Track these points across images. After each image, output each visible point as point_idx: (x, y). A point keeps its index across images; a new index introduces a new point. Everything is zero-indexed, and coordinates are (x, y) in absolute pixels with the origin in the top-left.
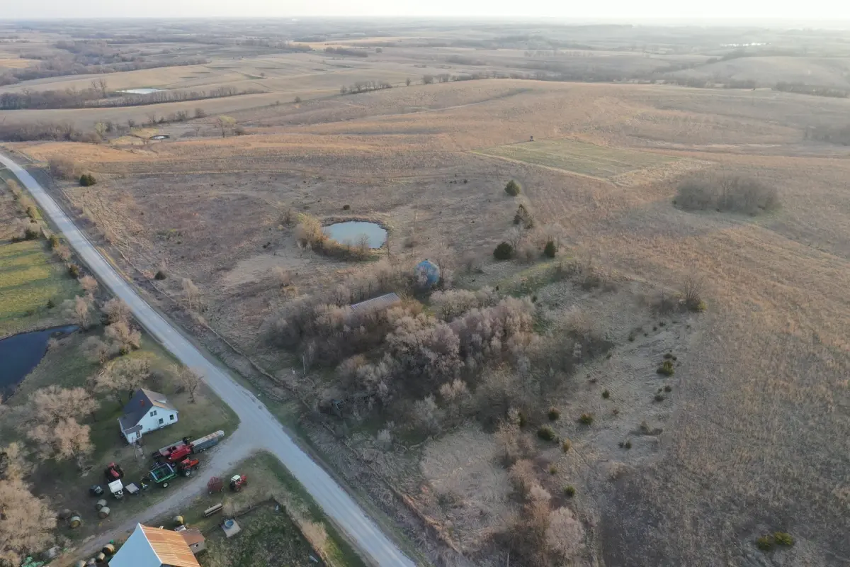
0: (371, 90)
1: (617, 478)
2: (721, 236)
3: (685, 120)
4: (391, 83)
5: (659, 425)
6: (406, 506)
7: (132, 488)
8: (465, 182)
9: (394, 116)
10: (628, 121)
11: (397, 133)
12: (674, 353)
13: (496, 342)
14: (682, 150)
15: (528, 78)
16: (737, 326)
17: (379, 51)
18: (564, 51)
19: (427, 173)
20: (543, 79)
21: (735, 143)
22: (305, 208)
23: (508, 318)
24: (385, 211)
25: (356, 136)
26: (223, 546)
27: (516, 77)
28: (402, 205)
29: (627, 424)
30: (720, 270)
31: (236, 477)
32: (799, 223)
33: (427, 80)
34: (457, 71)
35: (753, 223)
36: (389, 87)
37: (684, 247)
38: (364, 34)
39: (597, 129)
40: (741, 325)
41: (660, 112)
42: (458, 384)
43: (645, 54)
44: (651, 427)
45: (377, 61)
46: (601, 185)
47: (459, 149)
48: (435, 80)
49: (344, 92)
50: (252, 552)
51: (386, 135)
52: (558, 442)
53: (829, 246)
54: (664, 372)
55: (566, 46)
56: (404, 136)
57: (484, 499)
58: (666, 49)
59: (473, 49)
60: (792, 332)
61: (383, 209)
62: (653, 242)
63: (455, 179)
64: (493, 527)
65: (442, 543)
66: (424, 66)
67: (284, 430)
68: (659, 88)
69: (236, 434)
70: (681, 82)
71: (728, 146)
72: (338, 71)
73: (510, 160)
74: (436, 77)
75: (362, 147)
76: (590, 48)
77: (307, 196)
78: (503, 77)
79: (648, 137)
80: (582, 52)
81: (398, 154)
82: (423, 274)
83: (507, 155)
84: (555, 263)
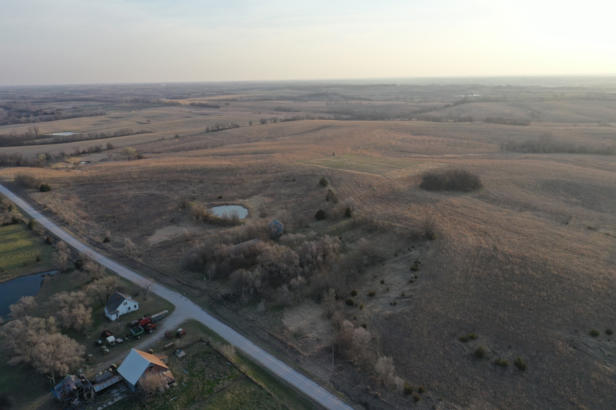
0: (226, 129)
1: (389, 318)
2: (448, 203)
3: (430, 141)
4: (239, 124)
5: (411, 293)
6: (276, 338)
7: (119, 340)
8: (294, 180)
9: (243, 144)
10: (394, 143)
11: (247, 154)
12: (419, 260)
13: (319, 258)
14: (427, 158)
15: (329, 119)
16: (454, 245)
17: (227, 104)
18: (353, 102)
19: (270, 176)
20: (340, 119)
21: (460, 154)
22: (194, 199)
23: (326, 246)
24: (246, 199)
25: (220, 157)
26: (178, 362)
27: (322, 119)
28: (255, 195)
29: (394, 294)
30: (445, 219)
31: (180, 330)
32: (493, 195)
33: (263, 122)
34: (283, 115)
35: (467, 195)
36: (238, 126)
37: (426, 208)
38: (215, 93)
39: (374, 148)
40: (456, 244)
41: (414, 137)
42: (300, 278)
43: (405, 103)
44: (407, 295)
45: (227, 111)
46: (377, 178)
47: (289, 162)
48: (268, 122)
49: (208, 131)
50: (194, 363)
51: (239, 156)
52: (357, 305)
53: (509, 206)
54: (414, 270)
55: (353, 99)
56: (251, 156)
57: (318, 333)
58: (419, 100)
59: (291, 102)
60: (483, 246)
61: (244, 197)
62: (408, 207)
63: (287, 179)
64: (324, 344)
65: (298, 353)
66: (260, 113)
67: (202, 309)
68: (414, 123)
69: (174, 313)
70: (427, 119)
71: (454, 155)
72: (202, 118)
73: (321, 167)
74: (269, 120)
75: (225, 163)
76: (369, 100)
77: (193, 192)
78: (313, 119)
80: (364, 102)
81: (250, 166)
82: (274, 227)
83: (319, 164)
84: (352, 220)
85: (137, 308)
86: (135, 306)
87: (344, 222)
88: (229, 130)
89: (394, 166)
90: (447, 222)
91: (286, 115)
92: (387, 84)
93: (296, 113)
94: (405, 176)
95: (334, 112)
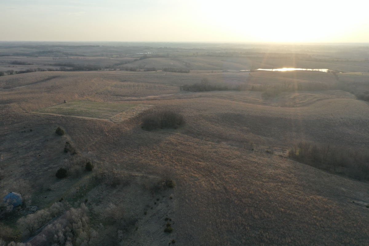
3: (134, 86)
10: (109, 88)
14: (137, 100)
15: (57, 70)
20: (65, 70)
27: (50, 70)
39: (96, 93)
41: (122, 83)
48: (5, 74)
59: (25, 57)
71: (155, 96)
74: (6, 72)
78: (44, 71)
79: (120, 96)
89: (116, 110)
91: (21, 68)
93: (29, 66)
94: (127, 119)
95: (59, 65)
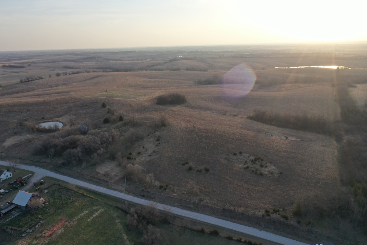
0: (34, 80)
3: (158, 81)
4: (43, 77)
7: (7, 191)
8: (87, 105)
9: (48, 89)
10: (139, 83)
11: (52, 94)
12: (160, 136)
15: (99, 72)
17: (30, 65)
18: (111, 62)
20: (105, 72)
24: (59, 118)
25: (35, 97)
26: (45, 195)
27: (95, 72)
28: (65, 115)
29: (150, 152)
31: (42, 181)
32: (192, 105)
33: (58, 75)
34: (70, 71)
35: (180, 106)
36: (41, 78)
37: (160, 113)
39: (129, 86)
41: (150, 80)
43: (142, 61)
44: (156, 151)
46: (133, 101)
47: (81, 96)
48: (62, 75)
49: (22, 82)
51: (48, 95)
52: (133, 159)
55: (112, 60)
56: (57, 95)
58: (150, 60)
59: (73, 63)
62: (152, 113)
63: (82, 105)
66: (54, 70)
69: (35, 175)
70: (156, 70)
75: (41, 99)
76: (121, 60)
78: (90, 72)
79: (147, 87)
80: (118, 62)
82: (82, 128)
83: (99, 96)
84: (123, 122)
85: (12, 176)
86: (10, 175)
87: (120, 123)
88: (36, 81)
90: (171, 118)
91: (72, 71)
92: (130, 51)
93: (77, 69)
95: (101, 68)
